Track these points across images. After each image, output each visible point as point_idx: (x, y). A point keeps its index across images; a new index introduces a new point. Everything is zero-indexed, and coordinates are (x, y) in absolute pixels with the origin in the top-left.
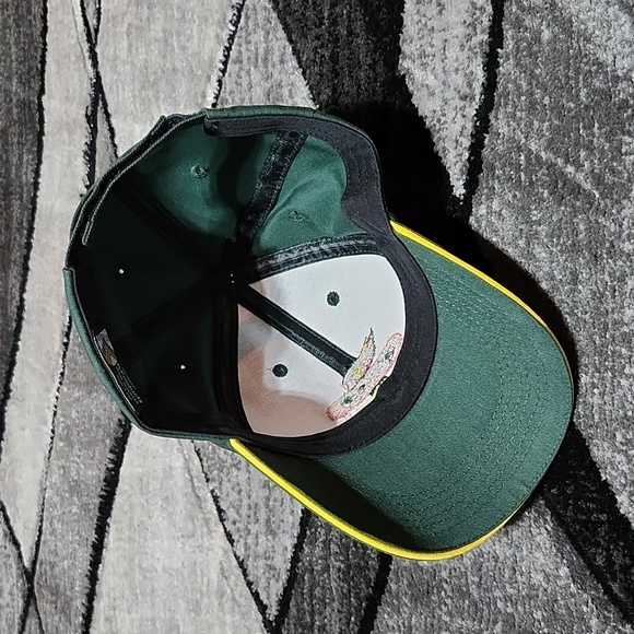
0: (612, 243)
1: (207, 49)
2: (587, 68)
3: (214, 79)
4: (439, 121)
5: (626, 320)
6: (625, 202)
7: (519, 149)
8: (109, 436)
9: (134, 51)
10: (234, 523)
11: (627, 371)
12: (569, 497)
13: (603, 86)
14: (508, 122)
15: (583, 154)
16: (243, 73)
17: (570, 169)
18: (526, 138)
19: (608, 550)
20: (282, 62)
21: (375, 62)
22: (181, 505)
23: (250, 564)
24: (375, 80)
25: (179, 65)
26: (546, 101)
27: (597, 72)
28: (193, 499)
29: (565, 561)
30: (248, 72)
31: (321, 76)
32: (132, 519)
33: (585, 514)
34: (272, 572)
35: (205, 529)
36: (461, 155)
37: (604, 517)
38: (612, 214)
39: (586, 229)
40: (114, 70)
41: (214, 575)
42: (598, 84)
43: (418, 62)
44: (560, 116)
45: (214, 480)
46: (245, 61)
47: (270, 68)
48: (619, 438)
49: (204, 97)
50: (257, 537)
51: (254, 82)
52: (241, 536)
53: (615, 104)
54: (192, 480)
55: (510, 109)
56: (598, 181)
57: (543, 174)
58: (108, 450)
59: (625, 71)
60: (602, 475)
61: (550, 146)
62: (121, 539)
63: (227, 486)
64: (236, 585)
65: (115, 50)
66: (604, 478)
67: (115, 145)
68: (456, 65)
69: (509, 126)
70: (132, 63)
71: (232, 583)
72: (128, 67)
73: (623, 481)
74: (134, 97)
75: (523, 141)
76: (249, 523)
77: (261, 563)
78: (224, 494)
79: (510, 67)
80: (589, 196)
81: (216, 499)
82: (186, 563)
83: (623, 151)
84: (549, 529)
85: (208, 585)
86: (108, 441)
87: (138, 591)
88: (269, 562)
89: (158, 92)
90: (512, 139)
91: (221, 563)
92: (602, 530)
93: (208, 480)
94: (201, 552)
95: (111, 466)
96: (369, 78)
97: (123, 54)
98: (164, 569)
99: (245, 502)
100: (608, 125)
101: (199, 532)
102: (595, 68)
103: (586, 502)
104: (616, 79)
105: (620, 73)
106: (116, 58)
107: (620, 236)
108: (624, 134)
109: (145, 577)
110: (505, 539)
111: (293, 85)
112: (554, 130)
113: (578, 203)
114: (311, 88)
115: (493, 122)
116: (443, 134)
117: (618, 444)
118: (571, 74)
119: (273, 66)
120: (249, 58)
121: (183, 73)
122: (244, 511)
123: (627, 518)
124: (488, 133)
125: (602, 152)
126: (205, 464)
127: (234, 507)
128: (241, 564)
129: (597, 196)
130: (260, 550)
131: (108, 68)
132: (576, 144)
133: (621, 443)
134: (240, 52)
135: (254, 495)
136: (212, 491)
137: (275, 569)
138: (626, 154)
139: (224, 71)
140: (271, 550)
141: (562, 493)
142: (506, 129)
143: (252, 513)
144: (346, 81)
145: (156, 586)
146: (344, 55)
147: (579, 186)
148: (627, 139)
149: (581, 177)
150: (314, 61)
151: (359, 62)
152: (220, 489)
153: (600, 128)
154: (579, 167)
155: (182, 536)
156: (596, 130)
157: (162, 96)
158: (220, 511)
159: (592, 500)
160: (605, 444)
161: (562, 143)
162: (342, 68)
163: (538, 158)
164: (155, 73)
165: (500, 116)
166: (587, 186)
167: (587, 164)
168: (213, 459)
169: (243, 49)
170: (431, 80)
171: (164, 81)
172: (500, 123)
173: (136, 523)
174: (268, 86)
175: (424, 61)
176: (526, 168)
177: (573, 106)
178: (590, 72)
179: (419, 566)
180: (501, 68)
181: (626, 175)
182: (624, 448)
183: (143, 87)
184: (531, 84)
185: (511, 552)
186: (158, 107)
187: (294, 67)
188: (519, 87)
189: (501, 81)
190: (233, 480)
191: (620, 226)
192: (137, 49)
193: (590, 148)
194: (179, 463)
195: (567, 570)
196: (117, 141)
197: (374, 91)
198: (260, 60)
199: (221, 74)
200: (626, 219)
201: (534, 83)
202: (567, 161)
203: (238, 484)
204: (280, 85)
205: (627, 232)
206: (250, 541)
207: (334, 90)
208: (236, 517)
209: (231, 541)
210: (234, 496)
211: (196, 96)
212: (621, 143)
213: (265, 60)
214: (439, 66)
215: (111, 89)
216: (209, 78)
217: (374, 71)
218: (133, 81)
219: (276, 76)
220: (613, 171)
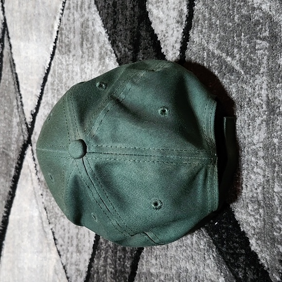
0: (249, 98)
1: (54, 3)
2: (239, 4)
3: (58, 18)
4: (164, 36)
5: (255, 142)
6: (257, 76)
7: (204, 49)
8: (4, 199)
9: (21, 5)
10: (61, 246)
11: (255, 170)
12: (224, 239)
13: (246, 13)
14: (199, 35)
15: (236, 50)
16: (71, 15)
17: (229, 59)
18: (207, 43)
19: (245, 270)
20: (89, 8)
21: (134, 6)
22: (37, 236)
23: (68, 267)
24: (134, 16)
25: (41, 11)
26: (218, 23)
27: (244, 5)
28: (42, 233)
29: (222, 274)
30: (73, 14)
31: (108, 14)
32: (14, 242)
33: (233, 249)
34: (79, 272)
35: (48, 248)
36: (175, 53)
37: (243, 251)
38: (250, 83)
39: (236, 91)
40: (12, 15)
41: (51, 273)
42: (244, 12)
43: (155, 5)
44: (225, 31)
45: (52, 223)
46: (72, 9)
47: (83, 11)
48: (250, 208)
49: (53, 27)
50: (72, 254)
51: (76, 19)
52: (64, 253)
53: (253, 22)
54: (42, 223)
55: (199, 28)
56: (243, 65)
57: (215, 62)
58: (4, 206)
59: (258, 4)
60: (242, 228)
61: (219, 47)
62: (9, 252)
63: (58, 227)
64: (62, 278)
65: (12, 6)
66: (242, 230)
67: (12, 53)
68: (173, 6)
69: (199, 37)
70: (20, 12)
71: (60, 277)
72: (18, 14)
73: (253, 232)
74: (21, 28)
75: (206, 45)
76: (68, 246)
77: (74, 267)
78: (57, 231)
79: (200, 6)
80: (238, 73)
81: (53, 233)
82: (39, 266)
83: (257, 48)
84: (215, 256)
85: (48, 278)
86: (4, 202)
87: (16, 279)
88: (77, 267)
89: (32, 26)
90: (201, 44)
91: (55, 266)
92: (241, 259)
93: (50, 223)
94: (46, 260)
95: (5, 215)
96: (131, 15)
97: (16, 8)
98: (29, 268)
99: (67, 235)
100: (249, 34)
101: (45, 250)
102: (242, 3)
103: (233, 243)
104: (254, 9)
105: (255, 6)
106: (13, 9)
107: (254, 95)
108: (257, 39)
109: (20, 272)
110: (191, 260)
111: (94, 19)
112: (222, 38)
113: (233, 77)
114: (103, 21)
115: (191, 35)
116: (166, 43)
117: (249, 211)
118: (230, 7)
119: (85, 10)
120: (74, 7)
121: (43, 16)
122: (66, 240)
123: (255, 253)
124: (188, 41)
125: (245, 49)
126: (49, 215)
127: (61, 238)
128: (64, 267)
129: (243, 73)
130: (73, 260)
131: (9, 14)
132: (233, 45)
133: (251, 210)
134: (69, 4)
135: (71, 231)
136: (52, 229)
137: (80, 271)
138: (258, 50)
139: (62, 14)
140: (78, 260)
141: (221, 237)
142: (198, 39)
143: (70, 241)
144: (120, 16)
145: (25, 276)
146: (119, 3)
147: (233, 68)
148: (258, 41)
149: (235, 63)
150: (104, 7)
151: (127, 7)
152: (55, 228)
153: (244, 36)
154: (233, 57)
155: (37, 252)
156: (242, 37)
157: (33, 28)
158: (55, 239)
159: (237, 242)
160: (243, 211)
161: (225, 45)
162: (118, 10)
163: (213, 53)
164: (30, 16)
165: (195, 32)
166: (237, 68)
167: (238, 56)
168: (52, 212)
169: (71, 2)
170: (161, 15)
171: (34, 20)
172: (194, 36)
173: (16, 244)
174: (82, 20)
175: (158, 5)
176: (207, 59)
177: (231, 24)
178: (240, 6)
179: (150, 272)
180: (196, 7)
181: (258, 61)
182: (253, 213)
183: (25, 24)
184: (210, 14)
185: (195, 268)
186: (32, 33)
187: (95, 11)
188: (204, 16)
189: (195, 13)
190: (62, 223)
191: (254, 89)
192: (22, 4)
193: (239, 47)
194: (36, 214)
195: (223, 279)
196: (13, 51)
197: (134, 21)
198: (79, 8)
199: (61, 16)
200: (257, 86)
201: (212, 14)
202: (227, 55)
203: (64, 226)
204: (88, 20)
205: (258, 93)
206: (69, 255)
207: (114, 21)
208: (62, 243)
209: (60, 255)
210: (61, 232)
211: (49, 27)
212: (255, 44)
213: (81, 7)
214: (165, 7)
215: (10, 25)
216: (55, 18)
217: (134, 11)
218: (20, 21)
219: (86, 15)
220: (251, 59)
